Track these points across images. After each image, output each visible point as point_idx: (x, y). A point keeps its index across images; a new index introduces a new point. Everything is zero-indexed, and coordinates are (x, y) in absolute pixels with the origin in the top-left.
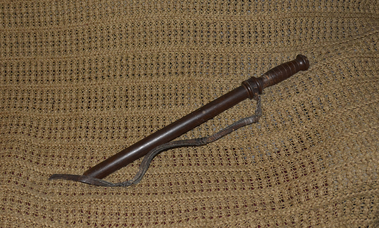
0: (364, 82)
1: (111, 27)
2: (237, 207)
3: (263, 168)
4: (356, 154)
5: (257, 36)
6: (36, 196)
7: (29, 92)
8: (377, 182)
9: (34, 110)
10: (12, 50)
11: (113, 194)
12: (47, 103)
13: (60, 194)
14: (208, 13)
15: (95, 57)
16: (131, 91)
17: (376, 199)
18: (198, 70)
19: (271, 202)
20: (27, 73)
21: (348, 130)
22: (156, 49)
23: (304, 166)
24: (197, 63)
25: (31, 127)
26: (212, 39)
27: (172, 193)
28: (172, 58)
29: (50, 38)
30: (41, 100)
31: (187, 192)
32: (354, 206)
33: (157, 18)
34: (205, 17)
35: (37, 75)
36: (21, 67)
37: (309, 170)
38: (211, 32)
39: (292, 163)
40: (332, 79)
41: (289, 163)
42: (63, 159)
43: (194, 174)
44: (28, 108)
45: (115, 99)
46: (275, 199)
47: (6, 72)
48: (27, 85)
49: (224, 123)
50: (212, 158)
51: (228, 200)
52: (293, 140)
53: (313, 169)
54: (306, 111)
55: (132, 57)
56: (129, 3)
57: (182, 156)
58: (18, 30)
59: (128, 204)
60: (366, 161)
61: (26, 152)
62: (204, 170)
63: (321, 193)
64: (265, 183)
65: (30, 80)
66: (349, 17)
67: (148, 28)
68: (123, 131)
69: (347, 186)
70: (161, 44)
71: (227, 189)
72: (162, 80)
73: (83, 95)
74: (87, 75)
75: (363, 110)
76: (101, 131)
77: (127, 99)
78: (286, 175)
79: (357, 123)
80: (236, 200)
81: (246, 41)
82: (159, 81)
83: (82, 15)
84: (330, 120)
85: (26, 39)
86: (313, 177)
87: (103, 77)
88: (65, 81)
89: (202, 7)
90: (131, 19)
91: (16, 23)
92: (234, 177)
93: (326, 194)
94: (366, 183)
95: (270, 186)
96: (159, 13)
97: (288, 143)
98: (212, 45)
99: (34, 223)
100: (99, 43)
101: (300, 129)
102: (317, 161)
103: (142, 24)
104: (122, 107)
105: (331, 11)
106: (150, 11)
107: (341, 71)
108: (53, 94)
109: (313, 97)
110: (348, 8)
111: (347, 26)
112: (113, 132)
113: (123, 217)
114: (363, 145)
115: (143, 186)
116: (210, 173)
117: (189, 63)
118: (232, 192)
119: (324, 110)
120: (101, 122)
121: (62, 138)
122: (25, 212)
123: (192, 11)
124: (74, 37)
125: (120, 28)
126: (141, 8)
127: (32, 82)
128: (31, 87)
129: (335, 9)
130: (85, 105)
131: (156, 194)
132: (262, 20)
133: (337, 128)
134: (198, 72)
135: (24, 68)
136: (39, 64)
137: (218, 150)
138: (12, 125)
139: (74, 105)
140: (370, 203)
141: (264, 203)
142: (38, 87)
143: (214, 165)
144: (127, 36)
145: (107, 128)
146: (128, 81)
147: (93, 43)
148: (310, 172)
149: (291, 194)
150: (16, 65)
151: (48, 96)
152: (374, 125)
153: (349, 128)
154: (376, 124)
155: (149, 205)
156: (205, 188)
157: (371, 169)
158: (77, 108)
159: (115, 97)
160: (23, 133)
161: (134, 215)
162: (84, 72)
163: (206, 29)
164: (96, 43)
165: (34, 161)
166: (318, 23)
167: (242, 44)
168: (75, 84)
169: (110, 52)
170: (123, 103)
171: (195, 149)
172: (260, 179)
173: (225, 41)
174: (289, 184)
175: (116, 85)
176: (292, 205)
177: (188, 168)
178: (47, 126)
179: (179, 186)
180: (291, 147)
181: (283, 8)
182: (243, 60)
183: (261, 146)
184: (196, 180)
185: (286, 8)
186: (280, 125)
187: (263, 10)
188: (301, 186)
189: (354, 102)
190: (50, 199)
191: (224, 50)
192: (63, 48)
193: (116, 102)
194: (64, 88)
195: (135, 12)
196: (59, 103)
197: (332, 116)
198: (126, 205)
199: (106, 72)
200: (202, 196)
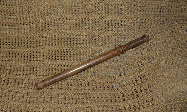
0: (171, 48)
1: (47, 21)
2: (108, 110)
3: (122, 92)
4: (167, 84)
5: (119, 27)
6: (11, 103)
7: (6, 53)
8: (178, 98)
9: (9, 61)
11: (48, 102)
12: (15, 58)
13: (23, 102)
14: (95, 15)
15: (39, 35)
16: (57, 52)
17: (177, 106)
18: (91, 43)
19: (124, 109)
20: (5, 44)
21: (163, 72)
22: (69, 31)
23: (142, 91)
24: (90, 39)
25: (7, 70)
26: (97, 28)
27: (77, 103)
28: (78, 36)
29: (16, 26)
30: (12, 56)
31: (84, 103)
32: (167, 111)
33: (70, 16)
34: (94, 17)
35: (10, 44)
37: (144, 93)
38: (97, 24)
39: (136, 89)
40: (155, 48)
41: (134, 90)
42: (24, 85)
43: (87, 94)
44: (5, 61)
45: (49, 56)
46: (126, 107)
49: (103, 71)
50: (96, 87)
51: (104, 107)
52: (137, 78)
53: (146, 92)
54: (143, 65)
55: (58, 35)
56: (55, 9)
57: (82, 85)
59: (55, 108)
60: (172, 88)
61: (5, 81)
62: (92, 92)
63: (150, 104)
64: (122, 99)
65: (6, 47)
66: (163, 16)
67: (65, 21)
68: (54, 71)
69: (163, 100)
70: (72, 29)
71: (103, 102)
72: (73, 47)
73: (34, 54)
74: (35, 45)
75: (170, 62)
76: (43, 72)
77: (55, 56)
78: (133, 96)
79: (168, 69)
80: (108, 107)
81: (114, 29)
82: (71, 48)
83: (32, 15)
84: (154, 68)
85: (4, 27)
86: (146, 96)
87: (43, 45)
88: (24, 47)
89: (92, 12)
90: (56, 17)
92: (107, 96)
93: (153, 105)
94: (172, 98)
95: (125, 101)
96: (71, 14)
97: (134, 80)
98: (97, 31)
100: (41, 29)
101: (140, 73)
102: (148, 89)
103: (62, 19)
104: (53, 60)
105: (154, 14)
106: (66, 13)
107: (159, 44)
108: (18, 53)
109: (146, 57)
110: (163, 11)
111: (162, 21)
112: (49, 72)
114: (171, 80)
115: (63, 99)
116: (95, 94)
117: (86, 39)
118: (106, 103)
119: (151, 63)
120: (43, 67)
121: (23, 75)
122: (5, 111)
123: (87, 13)
124: (28, 26)
125: (51, 21)
126: (62, 11)
128: (7, 50)
129: (156, 13)
130: (35, 59)
131: (69, 104)
132: (121, 19)
133: (158, 72)
135: (3, 41)
136: (11, 39)
137: (100, 83)
139: (29, 59)
140: (174, 108)
141: (121, 109)
142: (10, 50)
143: (97, 90)
144: (55, 25)
145: (46, 70)
146: (56, 47)
147: (38, 29)
148: (144, 94)
149: (136, 105)
151: (15, 54)
152: (176, 70)
153: (164, 71)
154: (177, 69)
155: (65, 109)
156: (92, 101)
157: (174, 91)
158: (30, 61)
159: (49, 55)
160: (3, 73)
162: (34, 43)
163: (94, 22)
164: (39, 29)
165: (9, 86)
166: (148, 20)
167: (112, 31)
168: (30, 49)
169: (46, 33)
170: (53, 58)
171: (88, 82)
172: (120, 98)
173: (103, 29)
174: (134, 100)
175: (49, 49)
176: (136, 111)
177: (84, 91)
178: (16, 69)
179: (80, 100)
180: (136, 82)
181: (131, 13)
182: (112, 40)
183: (121, 82)
184: (88, 97)
185: (132, 13)
186: (130, 72)
187: (122, 14)
188: (140, 101)
189: (166, 58)
190: (17, 104)
191: (103, 34)
192: (23, 31)
193: (50, 58)
194: (24, 51)
195: (59, 14)
196: (21, 58)
197: (155, 66)
198: (54, 108)
199: (44, 43)
200: (91, 105)
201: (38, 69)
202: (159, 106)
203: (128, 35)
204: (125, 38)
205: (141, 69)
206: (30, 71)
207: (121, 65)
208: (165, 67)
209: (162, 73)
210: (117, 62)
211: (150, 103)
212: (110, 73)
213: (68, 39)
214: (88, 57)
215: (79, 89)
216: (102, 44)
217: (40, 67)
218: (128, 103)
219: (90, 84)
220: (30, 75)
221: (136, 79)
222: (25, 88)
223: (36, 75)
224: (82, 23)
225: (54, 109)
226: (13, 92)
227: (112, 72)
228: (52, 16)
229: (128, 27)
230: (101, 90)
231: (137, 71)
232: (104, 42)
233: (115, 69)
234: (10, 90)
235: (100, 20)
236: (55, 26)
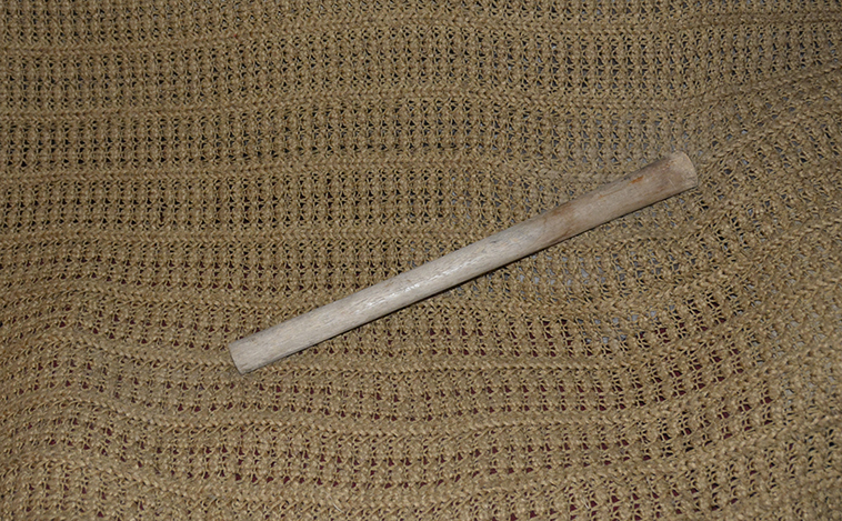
1: (290, 41)
2: (567, 448)
3: (627, 365)
4: (831, 328)
5: (615, 71)
6: (127, 415)
7: (108, 186)
9: (118, 225)
10: (67, 95)
11: (293, 410)
12: (149, 209)
13: (180, 409)
14: (509, 15)
15: (255, 108)
16: (337, 183)
18: (488, 140)
19: (640, 440)
20: (103, 145)
21: (815, 274)
22: (392, 90)
23: (717, 359)
24: (487, 124)
25: (114, 262)
26: (518, 75)
28: (430, 110)
29: (154, 67)
30: (135, 203)
31: (460, 413)
32: (831, 448)
33: (394, 22)
34: (502, 23)
35: (123, 148)
36: (88, 132)
37: (728, 367)
38: (516, 57)
39: (692, 352)
40: (779, 164)
41: (686, 353)
42: (188, 331)
43: (474, 374)
44: (105, 222)
45: (302, 201)
46: (649, 433)
47: (53, 142)
48: (103, 172)
49: (543, 267)
50: (515, 341)
51: (548, 432)
52: (696, 302)
53: (738, 365)
54: (725, 241)
55: (339, 107)
57: (448, 333)
58: (81, 49)
59: (327, 435)
61: (100, 315)
62: (496, 365)
63: (757, 419)
64: (630, 396)
65: (108, 160)
66: (814, 22)
67: (374, 43)
68: (324, 271)
69: (813, 401)
70: (403, 79)
71: (546, 409)
72: (407, 160)
73: (232, 193)
74: (239, 149)
76: (274, 272)
77: (329, 200)
78: (679, 381)
79: (836, 258)
80: (566, 432)
81: (593, 81)
82: (401, 163)
83: (224, 15)
84: (775, 254)
85: (99, 70)
86: (738, 383)
87: (273, 152)
88: (190, 160)
90: (334, 24)
91: (76, 34)
92: (561, 382)
93: (767, 422)
95: (642, 403)
96: (399, 11)
97: (683, 310)
98: (519, 87)
99: (121, 476)
100: (263, 77)
101: (712, 276)
102: (747, 349)
103: (359, 34)
104: (320, 219)
105: (775, 10)
106: (378, 7)
107: (799, 147)
108: (163, 189)
109: (737, 209)
111: (809, 41)
112: (302, 274)
113: (315, 464)
115: (366, 397)
116: (509, 372)
117: (468, 123)
118: (556, 413)
119: (762, 233)
120: (274, 252)
121: (185, 285)
122: (100, 448)
123: (472, 8)
124: (208, 63)
125: (311, 43)
127: (113, 164)
128: (112, 175)
130: (238, 215)
131: (394, 418)
132: (628, 32)
133: (792, 271)
134: (489, 146)
135: (95, 134)
136: (129, 123)
137: (529, 324)
138: (69, 260)
139: (210, 215)
141: (623, 441)
142: (127, 175)
143: (517, 354)
144: (327, 60)
145: (288, 267)
146: (331, 161)
147: (251, 78)
148: (730, 372)
149: (691, 425)
150: (76, 127)
151: (149, 194)
153: (818, 270)
155: (374, 441)
156: (497, 406)
158: (217, 222)
159: (302, 197)
160: (94, 276)
161: (339, 461)
162: (231, 142)
163: (503, 49)
164: (256, 77)
165: (119, 335)
166: (745, 39)
167: (584, 89)
168: (213, 168)
169: (288, 97)
170: (320, 209)
171: (477, 317)
172: (620, 389)
173: (546, 80)
174: (684, 402)
175: (303, 171)
176: (691, 448)
177: (461, 359)
178: (150, 258)
179: (443, 399)
180: (692, 316)
181: (672, 8)
182: (586, 127)
183: (626, 319)
184: (478, 386)
185: (676, 7)
186: (666, 273)
187: (628, 11)
188: (712, 406)
189: (828, 211)
190: (157, 421)
191: (544, 100)
192: (183, 88)
193: (305, 208)
194: (186, 177)
195: (344, 9)
196: (176, 209)
197: (779, 244)
198: (323, 437)
199: (280, 142)
200: (490, 422)
201: (253, 260)
202: (795, 427)
203: (658, 109)
204: (643, 122)
205: (714, 261)
206: (217, 267)
207: (625, 241)
208: (825, 252)
209: (811, 278)
210: (609, 231)
211: (757, 415)
212: (577, 276)
213: (384, 125)
214: (476, 207)
215: (435, 352)
216: (541, 149)
217: (260, 253)
218: (658, 415)
219: (485, 328)
220: (215, 286)
221: (694, 305)
222: (192, 346)
223: (245, 289)
224: (452, 52)
225: (324, 440)
226: (138, 364)
227: (585, 275)
228: (312, 22)
229: (659, 70)
230: (535, 355)
231: (697, 268)
232: (549, 138)
233: (599, 259)
234: (126, 357)
235: (530, 36)
236: (327, 64)
